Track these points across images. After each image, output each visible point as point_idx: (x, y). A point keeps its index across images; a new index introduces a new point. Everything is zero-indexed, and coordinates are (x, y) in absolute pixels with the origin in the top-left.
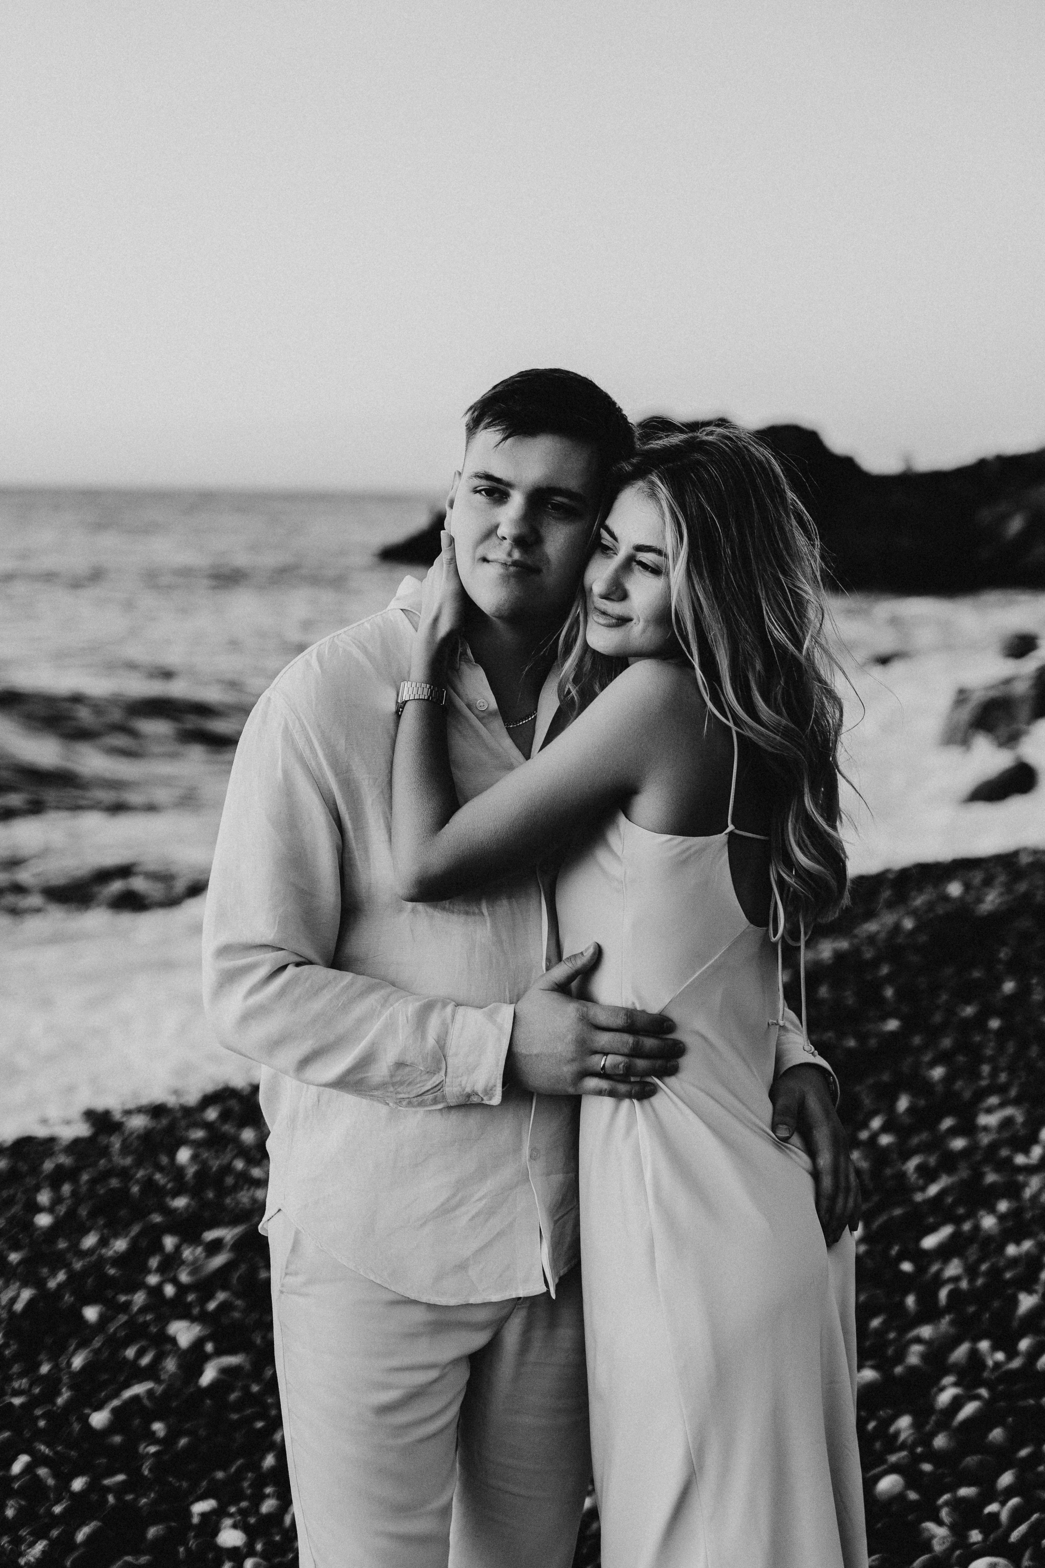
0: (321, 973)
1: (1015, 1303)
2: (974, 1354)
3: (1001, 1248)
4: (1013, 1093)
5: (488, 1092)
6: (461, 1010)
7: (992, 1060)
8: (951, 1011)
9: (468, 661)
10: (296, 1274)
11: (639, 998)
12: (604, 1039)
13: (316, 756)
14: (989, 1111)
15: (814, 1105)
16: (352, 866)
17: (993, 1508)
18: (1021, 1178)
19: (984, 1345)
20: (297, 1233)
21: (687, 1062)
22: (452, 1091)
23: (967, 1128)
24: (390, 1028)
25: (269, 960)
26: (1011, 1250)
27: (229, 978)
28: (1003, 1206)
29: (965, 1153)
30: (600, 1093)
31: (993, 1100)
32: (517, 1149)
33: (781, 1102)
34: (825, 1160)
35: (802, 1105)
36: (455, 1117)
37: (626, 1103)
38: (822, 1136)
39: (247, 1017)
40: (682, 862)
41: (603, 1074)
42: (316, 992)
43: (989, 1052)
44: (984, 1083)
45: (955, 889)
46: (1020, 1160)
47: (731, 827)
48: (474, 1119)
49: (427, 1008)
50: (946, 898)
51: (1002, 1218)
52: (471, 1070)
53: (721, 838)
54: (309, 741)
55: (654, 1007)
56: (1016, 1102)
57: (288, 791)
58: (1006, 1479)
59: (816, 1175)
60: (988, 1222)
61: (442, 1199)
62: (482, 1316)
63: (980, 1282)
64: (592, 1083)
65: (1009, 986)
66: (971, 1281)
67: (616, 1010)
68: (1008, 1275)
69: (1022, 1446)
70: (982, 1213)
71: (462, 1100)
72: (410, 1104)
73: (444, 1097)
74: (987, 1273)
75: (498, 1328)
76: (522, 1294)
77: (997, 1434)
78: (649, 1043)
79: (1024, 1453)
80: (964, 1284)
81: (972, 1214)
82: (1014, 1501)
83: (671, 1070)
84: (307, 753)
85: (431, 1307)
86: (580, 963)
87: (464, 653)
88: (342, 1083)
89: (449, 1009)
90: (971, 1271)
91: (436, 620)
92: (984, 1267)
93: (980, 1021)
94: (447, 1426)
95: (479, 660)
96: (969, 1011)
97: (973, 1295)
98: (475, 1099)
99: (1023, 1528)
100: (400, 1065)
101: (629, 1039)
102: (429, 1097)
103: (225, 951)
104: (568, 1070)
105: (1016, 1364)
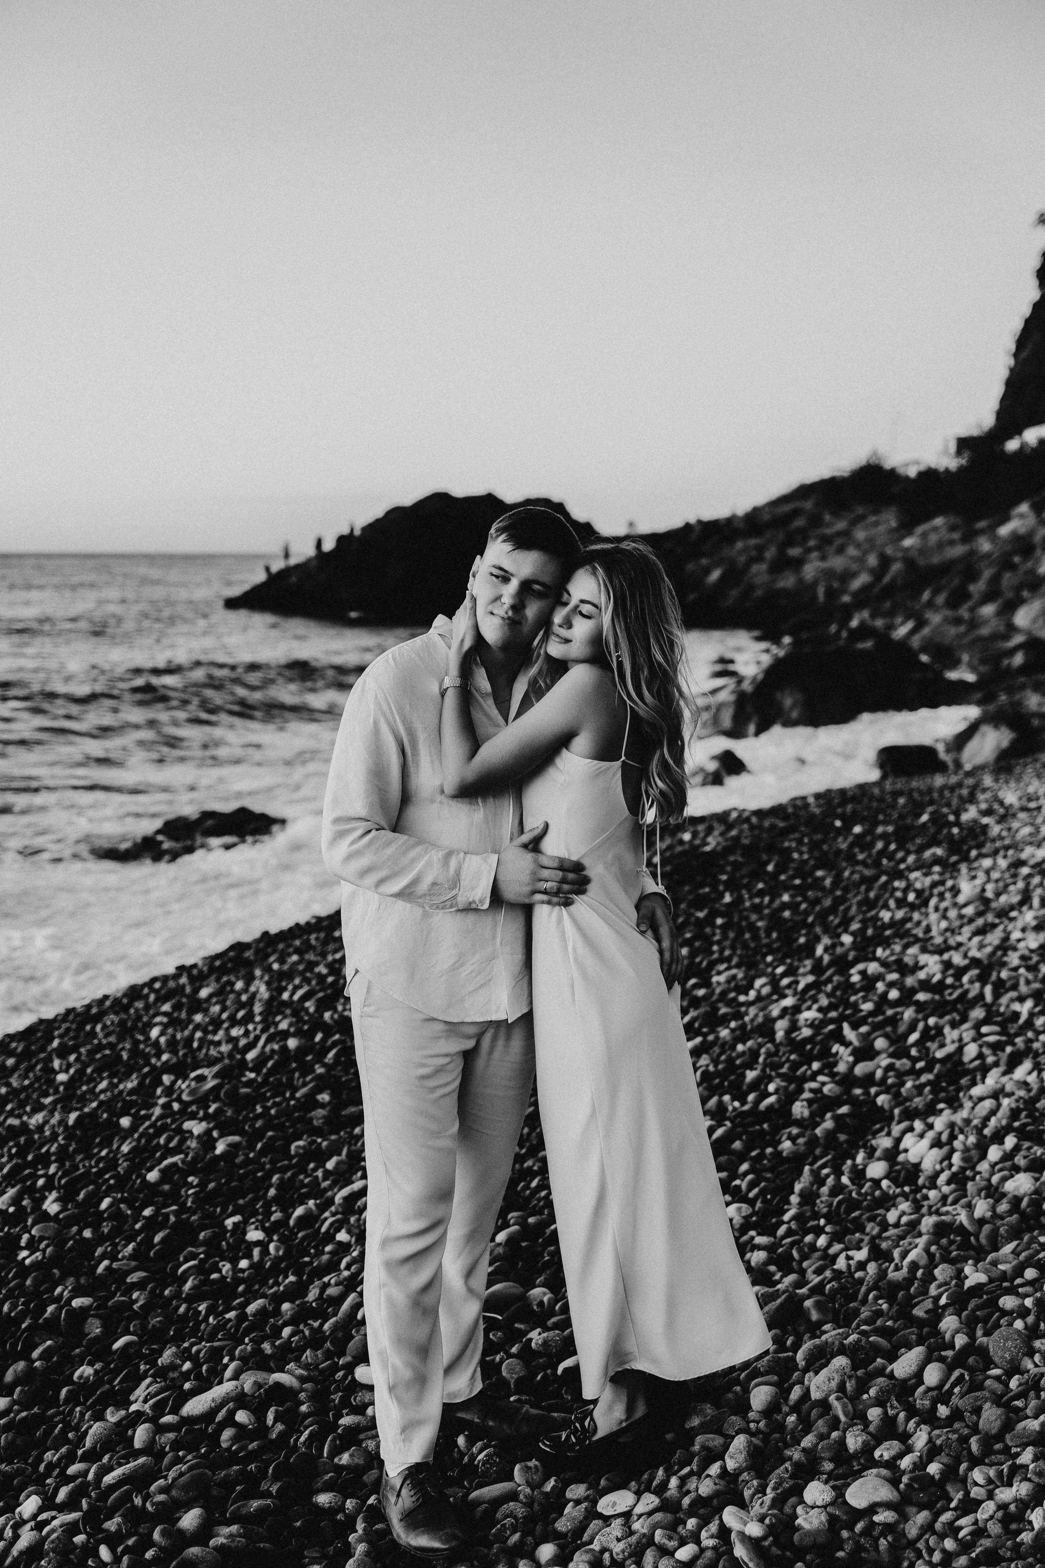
0: (388, 834)
1: (744, 1076)
2: (720, 1103)
3: (733, 1047)
4: (735, 961)
5: (482, 901)
6: (469, 856)
7: (719, 943)
8: (689, 915)
9: (477, 664)
10: (370, 1005)
11: (568, 850)
12: (546, 873)
13: (393, 714)
14: (719, 973)
15: (660, 914)
16: (408, 776)
17: (737, 1182)
18: (743, 1009)
19: (727, 1098)
20: (369, 982)
21: (591, 887)
22: (462, 900)
23: (706, 983)
24: (429, 864)
25: (362, 826)
26: (740, 1047)
27: (340, 835)
28: (733, 1024)
29: (705, 998)
30: (543, 902)
31: (722, 967)
32: (494, 937)
33: (643, 911)
34: (666, 944)
35: (653, 914)
36: (460, 916)
37: (557, 908)
38: (664, 931)
39: (350, 857)
40: (597, 775)
41: (545, 892)
42: (388, 844)
43: (717, 938)
44: (715, 956)
45: (687, 837)
46: (742, 998)
47: (623, 758)
48: (471, 917)
49: (449, 854)
50: (681, 842)
51: (733, 1031)
52: (473, 888)
53: (618, 764)
54: (388, 704)
55: (574, 858)
56: (738, 966)
57: (376, 732)
58: (745, 1167)
59: (661, 952)
60: (724, 1033)
61: (451, 962)
62: (472, 1030)
63: (720, 1067)
64: (538, 897)
65: (727, 899)
66: (716, 1066)
67: (553, 858)
68: (738, 1062)
69: (754, 1150)
70: (719, 1029)
71: (466, 906)
72: (437, 908)
73: (457, 904)
74: (726, 1061)
75: (479, 1037)
76: (494, 1019)
77: (737, 1145)
78: (571, 876)
79: (754, 1154)
80: (711, 1068)
81: (713, 1031)
82: (750, 1177)
83: (583, 892)
84: (388, 713)
85: (446, 1022)
86: (536, 832)
87: (475, 660)
88: (399, 895)
89: (462, 855)
90: (716, 1061)
91: (462, 641)
92: (723, 1058)
93: (709, 921)
94: (454, 1091)
95: (483, 664)
96: (701, 915)
97: (717, 1074)
98: (474, 906)
99: (756, 1191)
100: (434, 884)
101: (561, 873)
102: (449, 903)
103: (337, 820)
104: (527, 889)
105: (746, 1108)
